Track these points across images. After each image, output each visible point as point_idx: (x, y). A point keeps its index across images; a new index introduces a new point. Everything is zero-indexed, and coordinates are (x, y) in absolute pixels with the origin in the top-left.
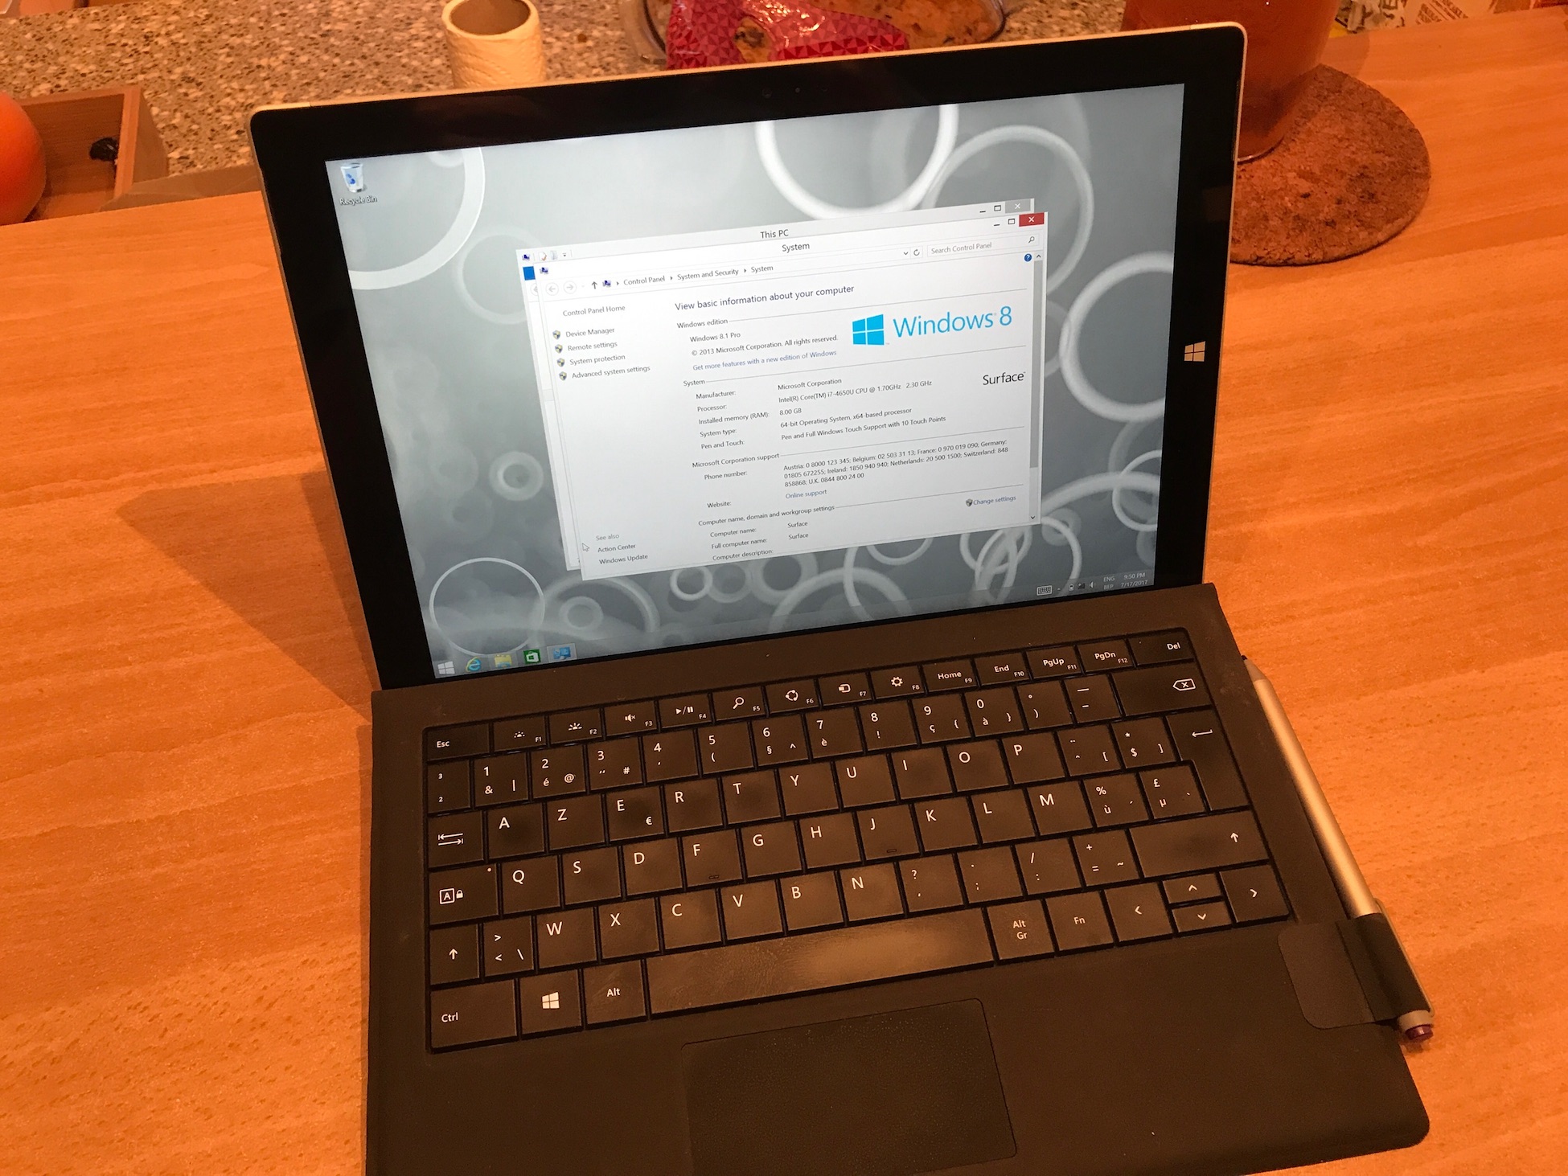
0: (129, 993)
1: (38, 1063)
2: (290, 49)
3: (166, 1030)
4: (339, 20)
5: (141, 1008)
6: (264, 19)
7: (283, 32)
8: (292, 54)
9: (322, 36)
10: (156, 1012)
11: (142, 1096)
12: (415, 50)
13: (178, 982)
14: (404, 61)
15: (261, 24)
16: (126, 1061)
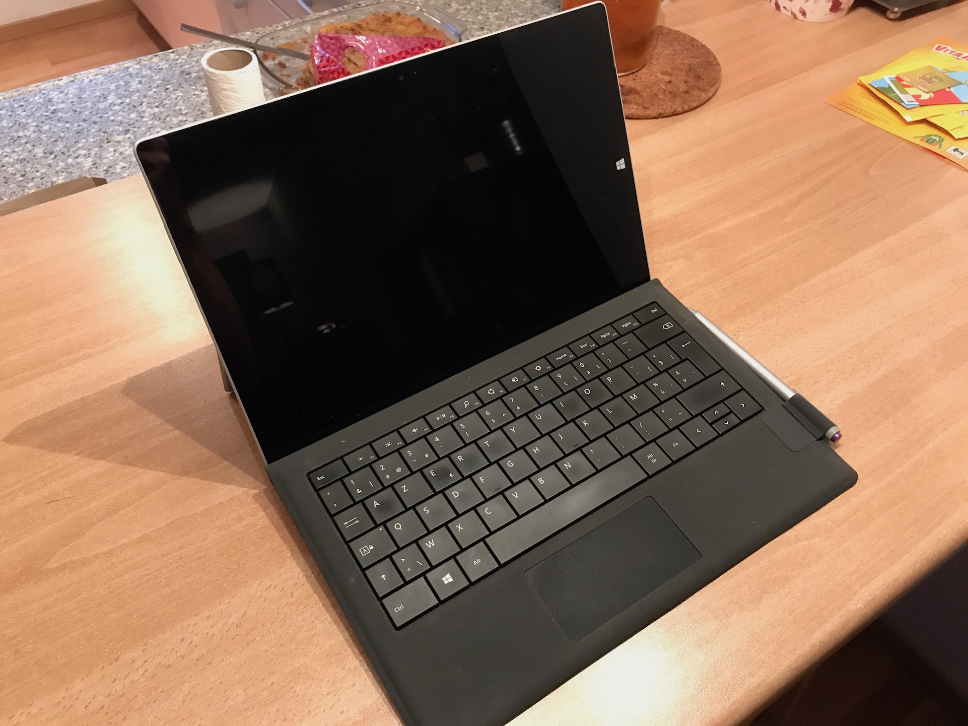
0: (262, 582)
1: (229, 629)
2: (35, 124)
3: (292, 593)
4: (59, 103)
5: (272, 587)
6: (10, 110)
7: (26, 115)
8: (37, 126)
9: (52, 113)
10: (282, 587)
11: (297, 626)
12: (116, 111)
13: (286, 570)
14: (112, 118)
15: (10, 113)
16: (278, 613)
